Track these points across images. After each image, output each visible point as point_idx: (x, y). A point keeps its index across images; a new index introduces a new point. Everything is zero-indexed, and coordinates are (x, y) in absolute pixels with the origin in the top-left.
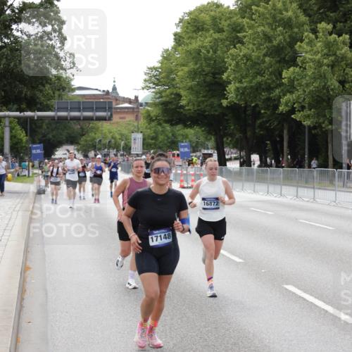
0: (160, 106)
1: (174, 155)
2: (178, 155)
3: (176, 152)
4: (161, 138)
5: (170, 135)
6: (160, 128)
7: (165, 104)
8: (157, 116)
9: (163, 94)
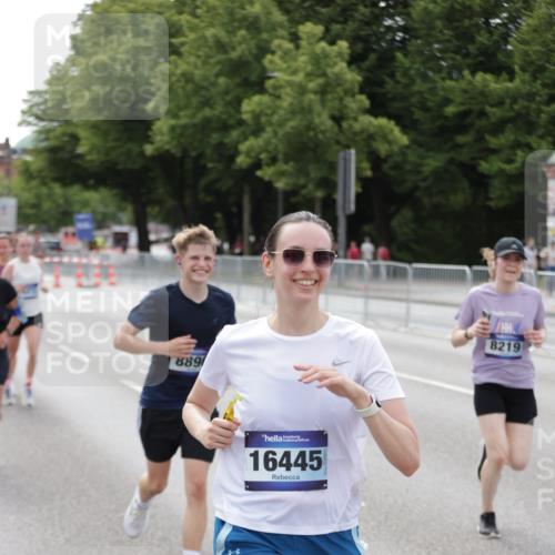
0: (45, 155)
1: (66, 234)
2: (74, 234)
3: (70, 229)
4: (46, 205)
5: (61, 201)
6: (44, 190)
7: (53, 151)
8: (40, 171)
9: (51, 135)
